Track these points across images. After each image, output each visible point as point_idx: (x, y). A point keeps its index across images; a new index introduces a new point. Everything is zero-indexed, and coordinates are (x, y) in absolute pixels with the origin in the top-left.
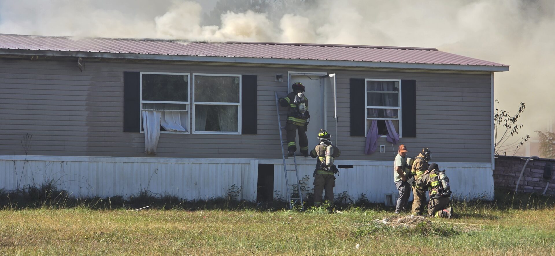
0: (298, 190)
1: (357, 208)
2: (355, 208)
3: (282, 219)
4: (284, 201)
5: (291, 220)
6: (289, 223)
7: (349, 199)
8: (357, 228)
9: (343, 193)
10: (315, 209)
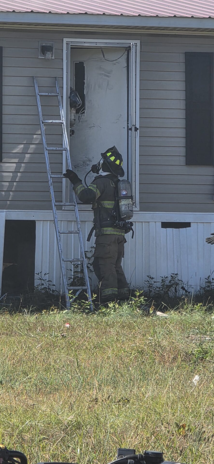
0: (82, 271)
1: (197, 305)
2: (193, 305)
3: (52, 327)
4: (55, 293)
5: (68, 329)
6: (63, 336)
7: (183, 288)
8: (196, 344)
9: (171, 276)
10: (115, 308)
